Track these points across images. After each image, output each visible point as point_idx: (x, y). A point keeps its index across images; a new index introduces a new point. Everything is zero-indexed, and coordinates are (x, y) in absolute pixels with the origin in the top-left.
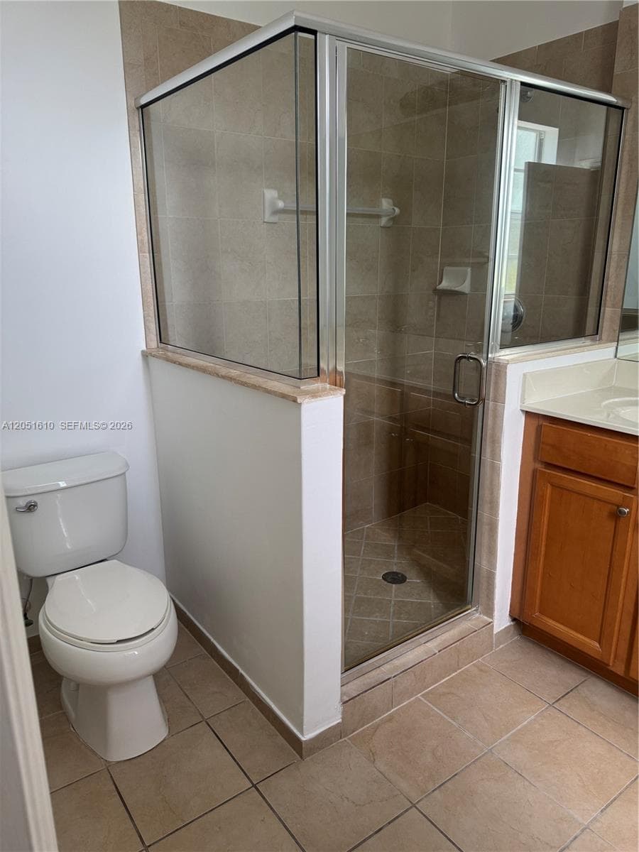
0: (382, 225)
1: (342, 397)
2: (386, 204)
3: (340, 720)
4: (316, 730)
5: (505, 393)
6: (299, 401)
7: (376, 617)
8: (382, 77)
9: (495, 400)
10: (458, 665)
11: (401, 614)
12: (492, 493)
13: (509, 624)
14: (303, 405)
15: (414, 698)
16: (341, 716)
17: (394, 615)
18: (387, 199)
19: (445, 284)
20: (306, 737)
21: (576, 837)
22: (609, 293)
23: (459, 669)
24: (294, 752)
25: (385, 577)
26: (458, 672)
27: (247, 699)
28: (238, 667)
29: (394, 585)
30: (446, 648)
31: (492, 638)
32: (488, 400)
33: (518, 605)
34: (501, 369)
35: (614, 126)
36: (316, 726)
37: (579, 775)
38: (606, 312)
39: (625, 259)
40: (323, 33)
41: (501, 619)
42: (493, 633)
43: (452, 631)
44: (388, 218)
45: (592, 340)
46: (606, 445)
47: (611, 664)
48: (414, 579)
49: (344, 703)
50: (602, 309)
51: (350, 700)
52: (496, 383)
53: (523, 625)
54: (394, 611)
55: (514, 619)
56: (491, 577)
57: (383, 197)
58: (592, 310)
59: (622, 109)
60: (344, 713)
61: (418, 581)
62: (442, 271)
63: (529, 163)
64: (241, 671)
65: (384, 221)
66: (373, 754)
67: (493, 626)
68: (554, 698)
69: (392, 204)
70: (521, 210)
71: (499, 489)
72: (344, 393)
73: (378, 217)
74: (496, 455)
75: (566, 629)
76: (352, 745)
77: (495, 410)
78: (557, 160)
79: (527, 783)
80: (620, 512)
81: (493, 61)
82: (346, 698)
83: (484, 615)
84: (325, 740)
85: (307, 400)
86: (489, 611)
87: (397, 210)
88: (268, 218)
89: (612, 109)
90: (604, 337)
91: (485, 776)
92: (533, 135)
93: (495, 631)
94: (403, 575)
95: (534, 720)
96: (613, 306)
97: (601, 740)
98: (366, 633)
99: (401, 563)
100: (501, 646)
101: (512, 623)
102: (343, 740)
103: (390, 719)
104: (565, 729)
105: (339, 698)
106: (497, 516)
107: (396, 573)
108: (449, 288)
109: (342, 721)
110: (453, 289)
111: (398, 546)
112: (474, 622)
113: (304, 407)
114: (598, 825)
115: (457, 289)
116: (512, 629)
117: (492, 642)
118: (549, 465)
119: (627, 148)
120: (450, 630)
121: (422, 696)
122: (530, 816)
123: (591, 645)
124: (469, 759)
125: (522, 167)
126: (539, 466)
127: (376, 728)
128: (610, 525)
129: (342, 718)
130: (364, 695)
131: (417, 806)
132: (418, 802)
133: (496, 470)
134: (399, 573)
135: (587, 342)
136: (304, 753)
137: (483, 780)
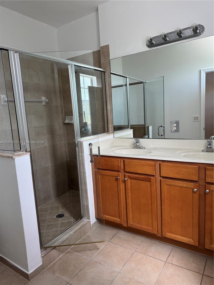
0: (43, 104)
1: (29, 155)
2: (44, 98)
3: (42, 264)
4: (33, 269)
5: (83, 150)
6: (14, 158)
7: (54, 229)
8: (37, 62)
9: (81, 152)
10: (81, 237)
11: (62, 226)
12: (84, 180)
13: (95, 221)
14: (15, 159)
15: (67, 251)
16: (42, 262)
17: (60, 227)
18: (44, 97)
19: (67, 121)
20: (30, 272)
21: (116, 276)
22: (109, 121)
23: (81, 238)
24: (26, 279)
25: (57, 217)
26: (81, 239)
27: (8, 267)
28: (4, 257)
29: (60, 218)
30: (76, 232)
31: (91, 226)
32: (79, 153)
33: (97, 214)
34: (81, 143)
35: (103, 76)
36: (33, 267)
37: (117, 258)
38: (110, 126)
39: (112, 111)
40: (10, 50)
41: (93, 219)
42: (91, 225)
43: (78, 227)
44: (45, 102)
45: (107, 133)
46: (111, 160)
47: (123, 224)
48: (67, 214)
49: (43, 257)
50: (108, 125)
51: (44, 256)
52: (81, 147)
53: (100, 220)
54: (60, 226)
55: (97, 219)
56: (88, 206)
57: (42, 96)
58: (106, 125)
59: (104, 72)
60: (43, 261)
61: (68, 215)
62: (65, 118)
63: (89, 86)
64: (5, 258)
65: (44, 103)
66: (54, 272)
67: (90, 222)
68: (110, 239)
69: (46, 98)
70: (89, 99)
71: (86, 179)
72: (30, 154)
73: (42, 102)
74: (84, 168)
75: (110, 217)
76: (47, 271)
77: (82, 155)
78: (97, 85)
79: (102, 265)
80: (117, 178)
81: (66, 59)
82: (43, 256)
83: (88, 219)
84: (37, 272)
85: (16, 157)
86: (89, 218)
87: (47, 100)
88: (2, 103)
89: (102, 72)
90: (110, 133)
91: (90, 267)
92: (89, 79)
93: (92, 223)
94: (63, 214)
95: (104, 247)
96: (111, 124)
97: (123, 247)
98: (51, 235)
99: (62, 211)
100: (94, 228)
101: (96, 220)
102: (44, 270)
103: (60, 259)
104: (113, 247)
105: (40, 255)
106: (87, 187)
107: (61, 214)
108: (68, 122)
109: (43, 264)
110: (69, 122)
111: (61, 206)
112: (84, 222)
113: (15, 160)
114: (122, 270)
115: (70, 122)
116: (97, 222)
117: (91, 227)
118: (99, 169)
119: (107, 82)
120: (77, 226)
121: (70, 249)
122: (103, 274)
123: (117, 220)
124: (85, 264)
125: (87, 88)
126: (97, 170)
127: (55, 264)
128: (116, 183)
129: (43, 263)
130: (49, 253)
131: (69, 283)
132: (69, 282)
133: (84, 173)
134: (62, 214)
135: (105, 134)
136: (30, 278)
137: (89, 268)
